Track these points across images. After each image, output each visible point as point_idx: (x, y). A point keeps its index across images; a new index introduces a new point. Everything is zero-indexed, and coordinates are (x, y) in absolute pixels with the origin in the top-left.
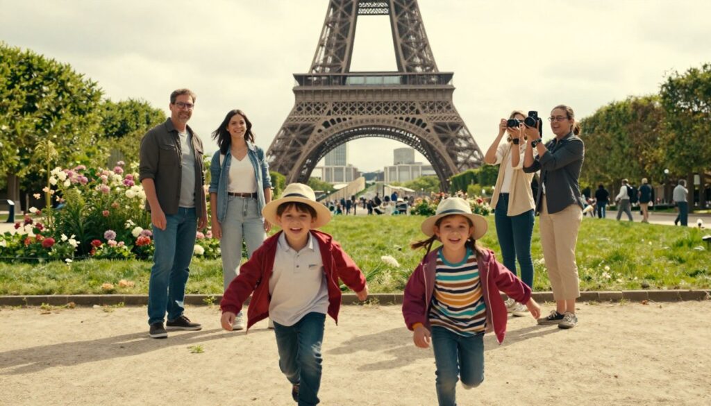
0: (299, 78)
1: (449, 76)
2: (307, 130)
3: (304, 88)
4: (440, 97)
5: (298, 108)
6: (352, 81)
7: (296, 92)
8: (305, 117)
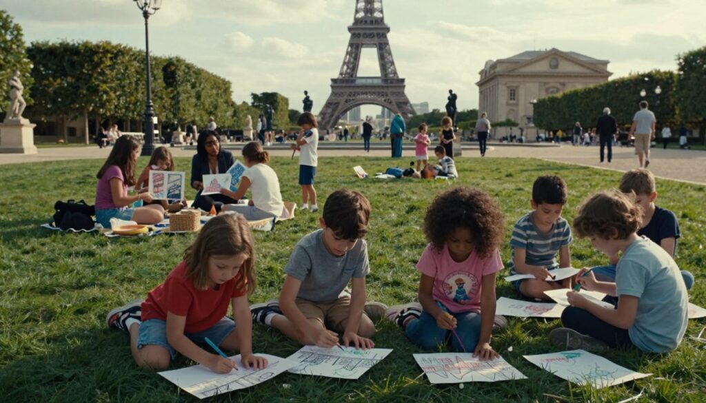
0: (334, 81)
1: (403, 80)
2: (337, 104)
3: (335, 85)
4: (398, 90)
5: (333, 94)
6: (358, 82)
7: (332, 87)
8: (336, 99)
